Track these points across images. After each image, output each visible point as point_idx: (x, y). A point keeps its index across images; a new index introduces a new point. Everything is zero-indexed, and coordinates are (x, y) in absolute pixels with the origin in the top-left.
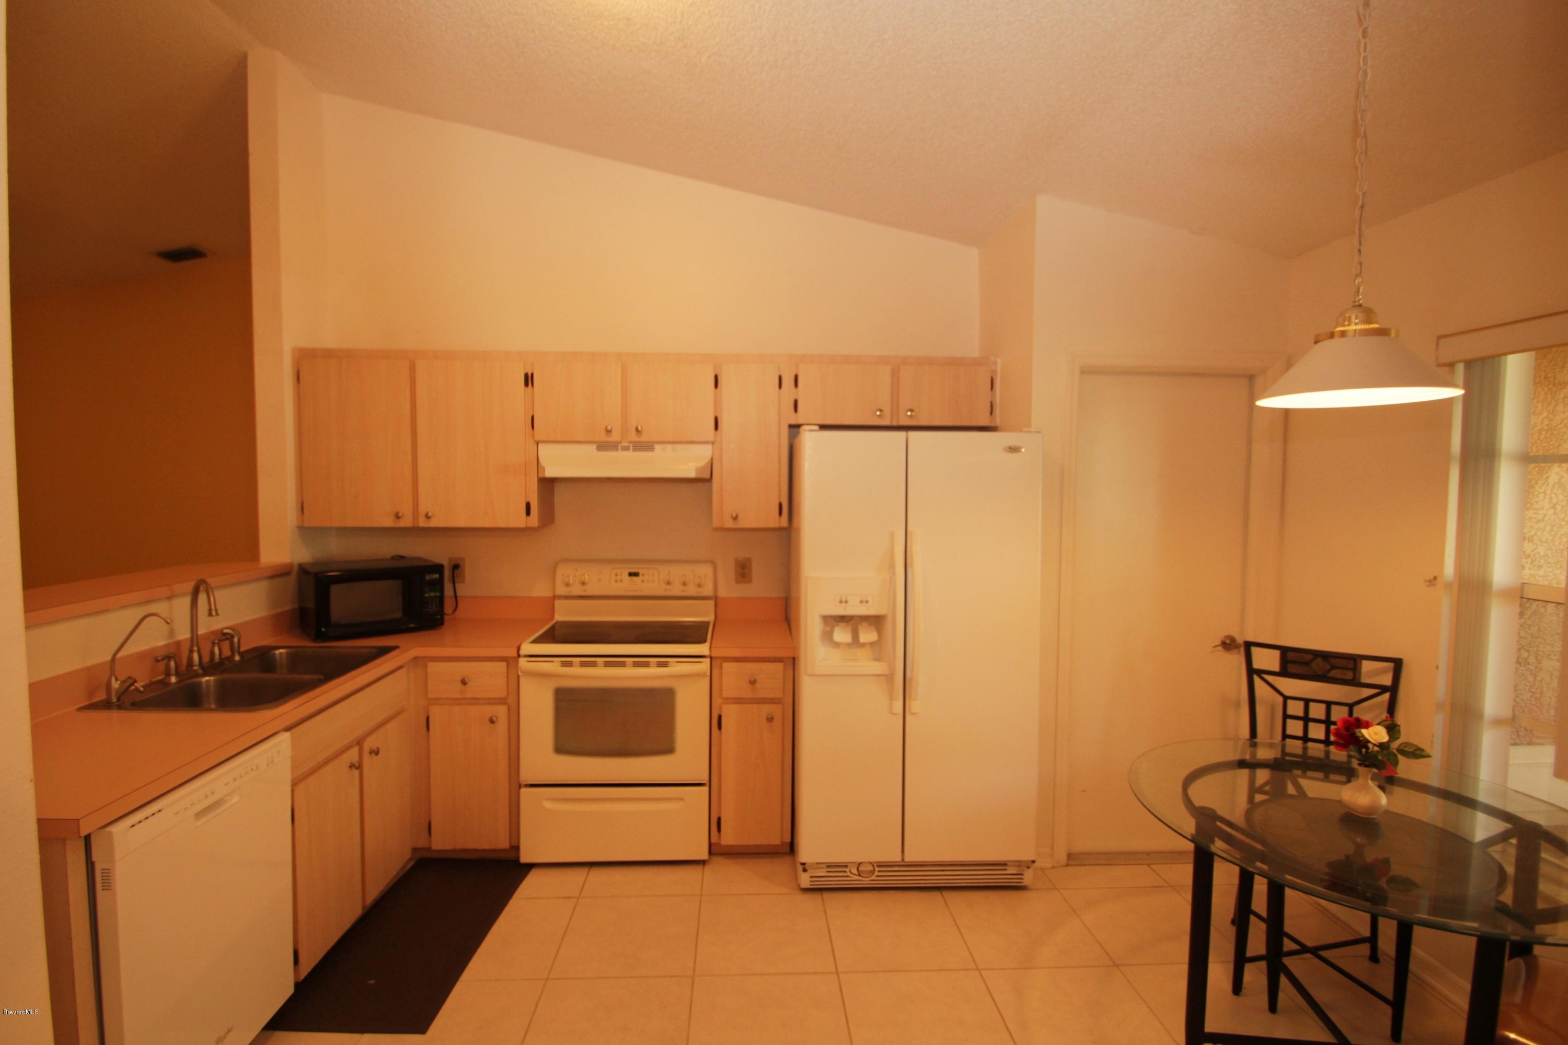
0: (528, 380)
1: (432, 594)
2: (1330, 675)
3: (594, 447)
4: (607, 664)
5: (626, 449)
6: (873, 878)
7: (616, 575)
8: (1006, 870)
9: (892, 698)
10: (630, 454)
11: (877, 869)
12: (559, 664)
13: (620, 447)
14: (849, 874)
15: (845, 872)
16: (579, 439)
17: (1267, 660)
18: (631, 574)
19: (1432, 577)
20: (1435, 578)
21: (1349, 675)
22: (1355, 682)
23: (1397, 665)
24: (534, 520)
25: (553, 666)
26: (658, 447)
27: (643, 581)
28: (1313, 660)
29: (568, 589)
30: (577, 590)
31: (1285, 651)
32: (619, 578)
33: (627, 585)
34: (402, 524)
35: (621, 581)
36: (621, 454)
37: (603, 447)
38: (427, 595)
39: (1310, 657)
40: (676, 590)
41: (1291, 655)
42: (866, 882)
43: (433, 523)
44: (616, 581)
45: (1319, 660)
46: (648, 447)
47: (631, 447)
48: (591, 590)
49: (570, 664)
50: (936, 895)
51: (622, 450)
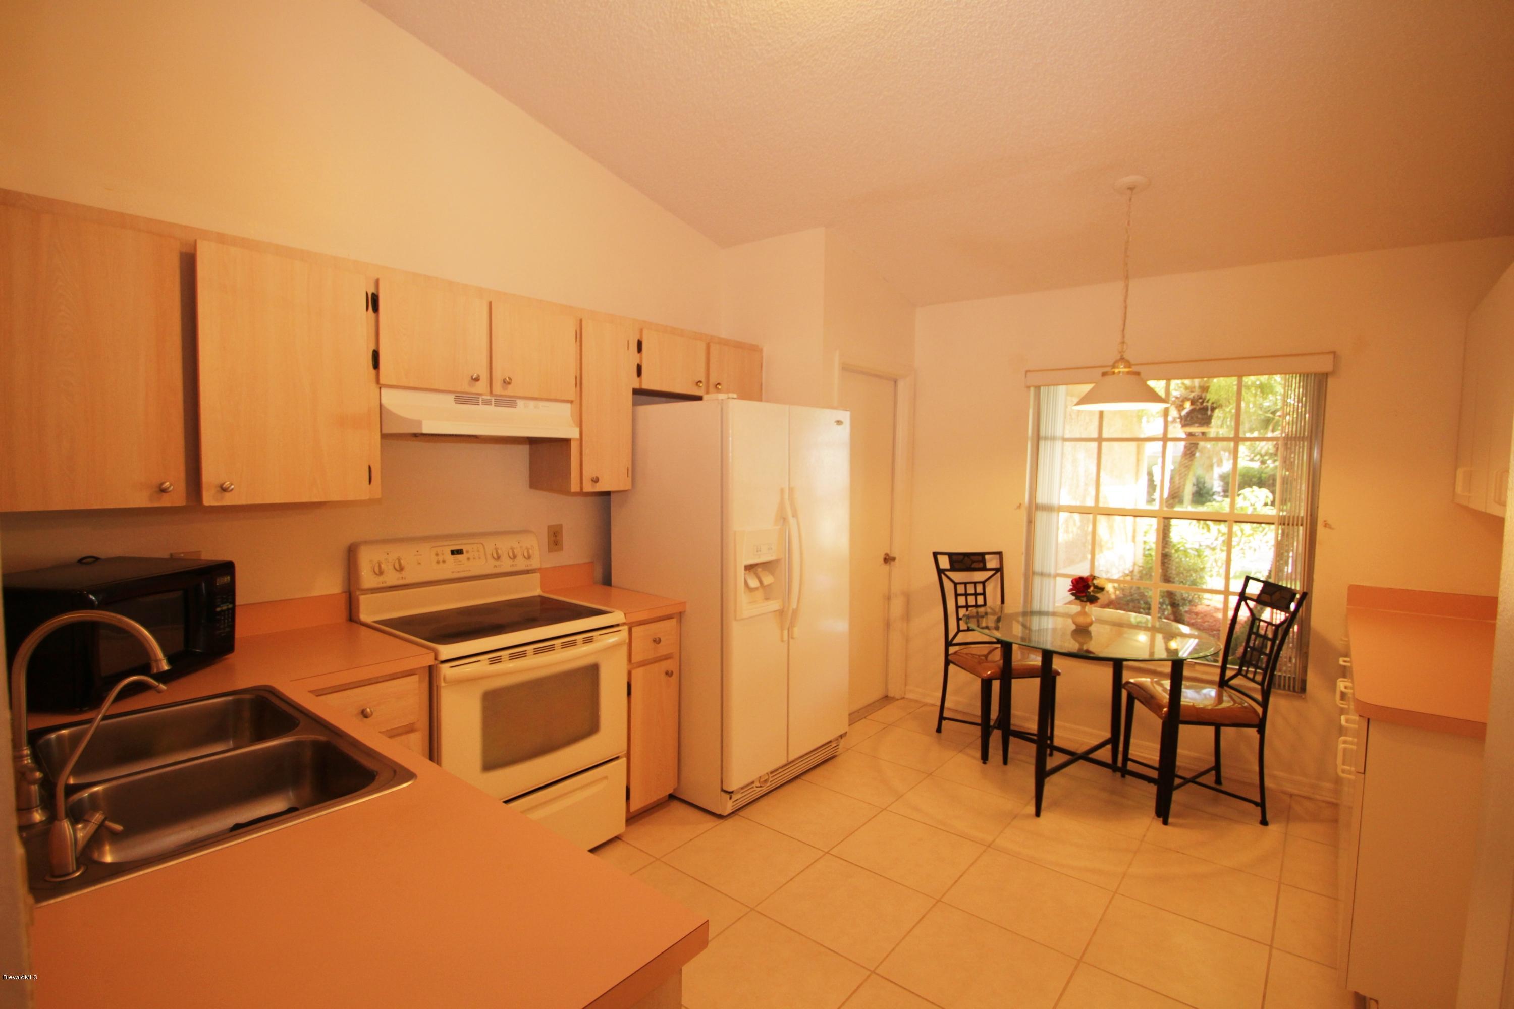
0: (374, 302)
1: (225, 608)
2: (973, 566)
3: (451, 397)
4: (537, 652)
5: (487, 402)
6: (769, 784)
7: (437, 555)
8: (831, 745)
9: (782, 629)
10: (491, 408)
11: (771, 776)
12: (487, 662)
13: (480, 401)
14: (755, 788)
15: (753, 787)
16: (436, 387)
17: (944, 563)
18: (453, 553)
19: (1019, 505)
20: (1020, 504)
21: (981, 565)
22: (984, 569)
23: (1000, 554)
24: (376, 490)
25: (482, 666)
26: (520, 403)
27: (468, 559)
28: (963, 559)
29: (381, 579)
30: (391, 578)
31: (951, 556)
32: (441, 558)
33: (451, 567)
34: (166, 501)
35: (444, 562)
36: (481, 408)
37: (463, 398)
38: (218, 609)
39: (962, 557)
40: (506, 565)
41: (954, 558)
42: (765, 789)
43: (228, 500)
44: (438, 562)
45: (966, 558)
46: (509, 401)
47: (493, 402)
48: (410, 577)
49: (497, 661)
50: (799, 781)
51: (482, 404)
